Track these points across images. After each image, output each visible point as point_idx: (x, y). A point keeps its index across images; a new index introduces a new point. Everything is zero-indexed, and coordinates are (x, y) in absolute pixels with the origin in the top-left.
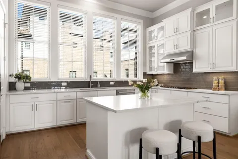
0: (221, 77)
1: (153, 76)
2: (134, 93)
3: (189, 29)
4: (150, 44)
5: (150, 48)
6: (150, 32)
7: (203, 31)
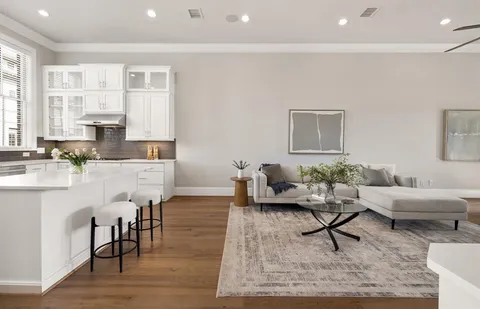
0: (155, 146)
1: (57, 143)
2: (24, 172)
3: (121, 87)
4: (50, 92)
5: (51, 99)
6: (51, 74)
7: (138, 94)
